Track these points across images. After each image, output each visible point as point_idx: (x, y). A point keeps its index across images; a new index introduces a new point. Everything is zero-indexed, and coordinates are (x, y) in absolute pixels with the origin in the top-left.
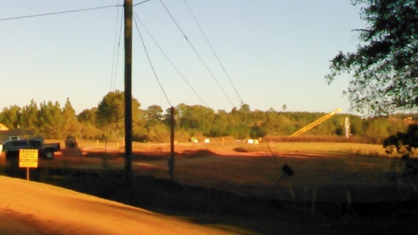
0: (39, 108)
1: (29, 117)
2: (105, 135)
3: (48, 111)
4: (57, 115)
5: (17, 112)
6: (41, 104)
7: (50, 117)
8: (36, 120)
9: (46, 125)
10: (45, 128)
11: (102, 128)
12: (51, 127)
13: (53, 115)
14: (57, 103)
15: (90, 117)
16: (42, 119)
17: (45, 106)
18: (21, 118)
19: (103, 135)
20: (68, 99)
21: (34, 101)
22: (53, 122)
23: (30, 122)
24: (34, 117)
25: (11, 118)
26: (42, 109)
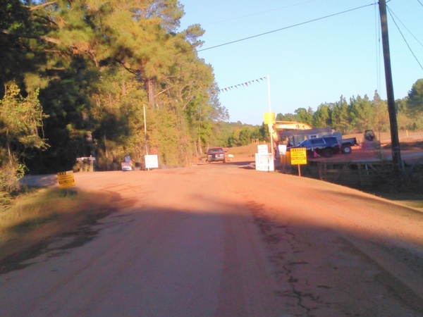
0: (348, 103)
1: (339, 113)
2: (417, 124)
3: (357, 106)
4: (367, 109)
5: (328, 109)
6: (351, 99)
7: (360, 111)
8: (346, 115)
9: (357, 119)
10: (356, 122)
11: (414, 117)
12: (361, 121)
13: (363, 108)
14: (366, 96)
15: (402, 107)
16: (352, 114)
17: (355, 101)
18: (332, 115)
19: (414, 124)
20: (376, 91)
21: (343, 97)
22: (363, 116)
23: (341, 118)
24: (344, 113)
25: (323, 115)
26: (352, 104)
